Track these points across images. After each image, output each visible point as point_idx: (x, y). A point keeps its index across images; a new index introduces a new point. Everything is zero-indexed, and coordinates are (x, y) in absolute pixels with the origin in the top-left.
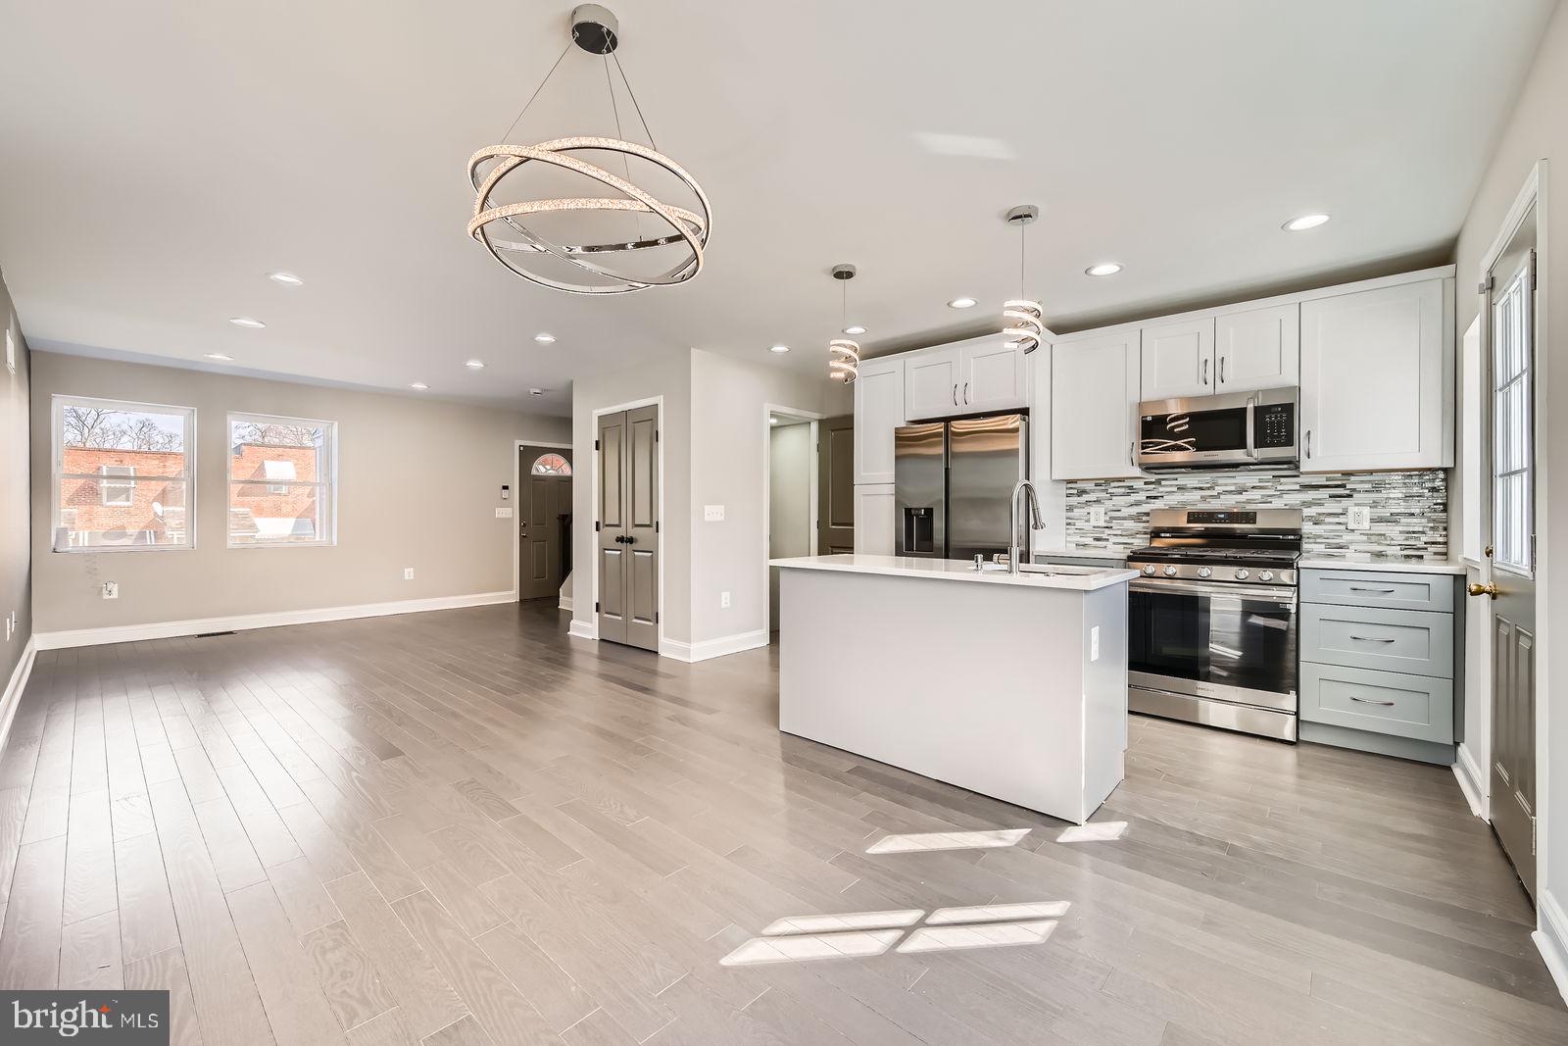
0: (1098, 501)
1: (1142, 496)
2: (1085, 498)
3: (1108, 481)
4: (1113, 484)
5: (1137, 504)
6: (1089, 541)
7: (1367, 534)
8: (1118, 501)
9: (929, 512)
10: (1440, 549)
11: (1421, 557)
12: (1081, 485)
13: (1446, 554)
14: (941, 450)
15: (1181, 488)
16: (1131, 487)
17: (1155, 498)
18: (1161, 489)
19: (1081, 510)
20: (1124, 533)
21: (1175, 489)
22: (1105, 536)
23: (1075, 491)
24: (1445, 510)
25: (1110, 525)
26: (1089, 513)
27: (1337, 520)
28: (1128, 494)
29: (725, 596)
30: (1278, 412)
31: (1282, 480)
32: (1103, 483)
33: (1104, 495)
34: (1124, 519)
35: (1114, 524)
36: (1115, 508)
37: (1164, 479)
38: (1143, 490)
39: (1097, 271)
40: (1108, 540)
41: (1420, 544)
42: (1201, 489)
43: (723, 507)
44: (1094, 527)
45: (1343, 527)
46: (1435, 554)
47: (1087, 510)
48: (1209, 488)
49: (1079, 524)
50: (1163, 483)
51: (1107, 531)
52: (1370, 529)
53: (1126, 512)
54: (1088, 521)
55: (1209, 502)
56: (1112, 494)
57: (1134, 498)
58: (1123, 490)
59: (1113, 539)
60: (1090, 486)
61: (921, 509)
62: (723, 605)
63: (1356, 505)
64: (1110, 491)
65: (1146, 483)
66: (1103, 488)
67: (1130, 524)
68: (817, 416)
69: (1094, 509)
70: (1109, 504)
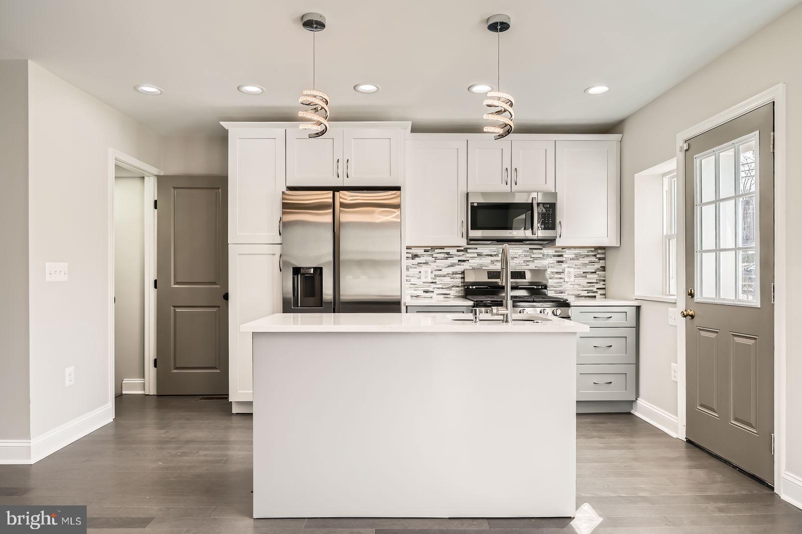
0: (426, 263)
1: (455, 260)
2: (417, 260)
3: (433, 248)
4: (437, 251)
5: (452, 265)
6: (420, 293)
7: (573, 285)
8: (442, 263)
9: (319, 270)
10: (602, 292)
11: (595, 297)
12: (414, 251)
13: (605, 295)
14: (329, 219)
15: (479, 255)
16: (448, 253)
17: (464, 261)
18: (468, 255)
19: (415, 269)
20: (444, 287)
21: (476, 255)
22: (431, 289)
23: (410, 256)
24: (604, 271)
25: (434, 281)
26: (420, 272)
27: (560, 276)
28: (447, 258)
29: (70, 370)
30: (547, 208)
31: (534, 251)
32: (430, 249)
33: (430, 259)
34: (444, 276)
35: (438, 280)
36: (438, 268)
37: (469, 248)
38: (456, 255)
39: (476, 89)
40: (433, 292)
41: (595, 290)
42: (491, 255)
43: (67, 264)
44: (424, 282)
45: (562, 280)
46: (601, 294)
47: (419, 269)
48: (495, 255)
49: (414, 280)
50: (469, 251)
51: (433, 285)
52: (574, 282)
53: (446, 271)
54: (419, 278)
55: (496, 265)
56: (436, 258)
57: (450, 261)
58: (443, 255)
59: (437, 291)
60: (420, 251)
61: (310, 268)
62: (68, 383)
63: (568, 267)
64: (434, 255)
65: (458, 251)
66: (430, 253)
67: (447, 280)
68: (155, 171)
69: (424, 269)
70: (434, 266)
